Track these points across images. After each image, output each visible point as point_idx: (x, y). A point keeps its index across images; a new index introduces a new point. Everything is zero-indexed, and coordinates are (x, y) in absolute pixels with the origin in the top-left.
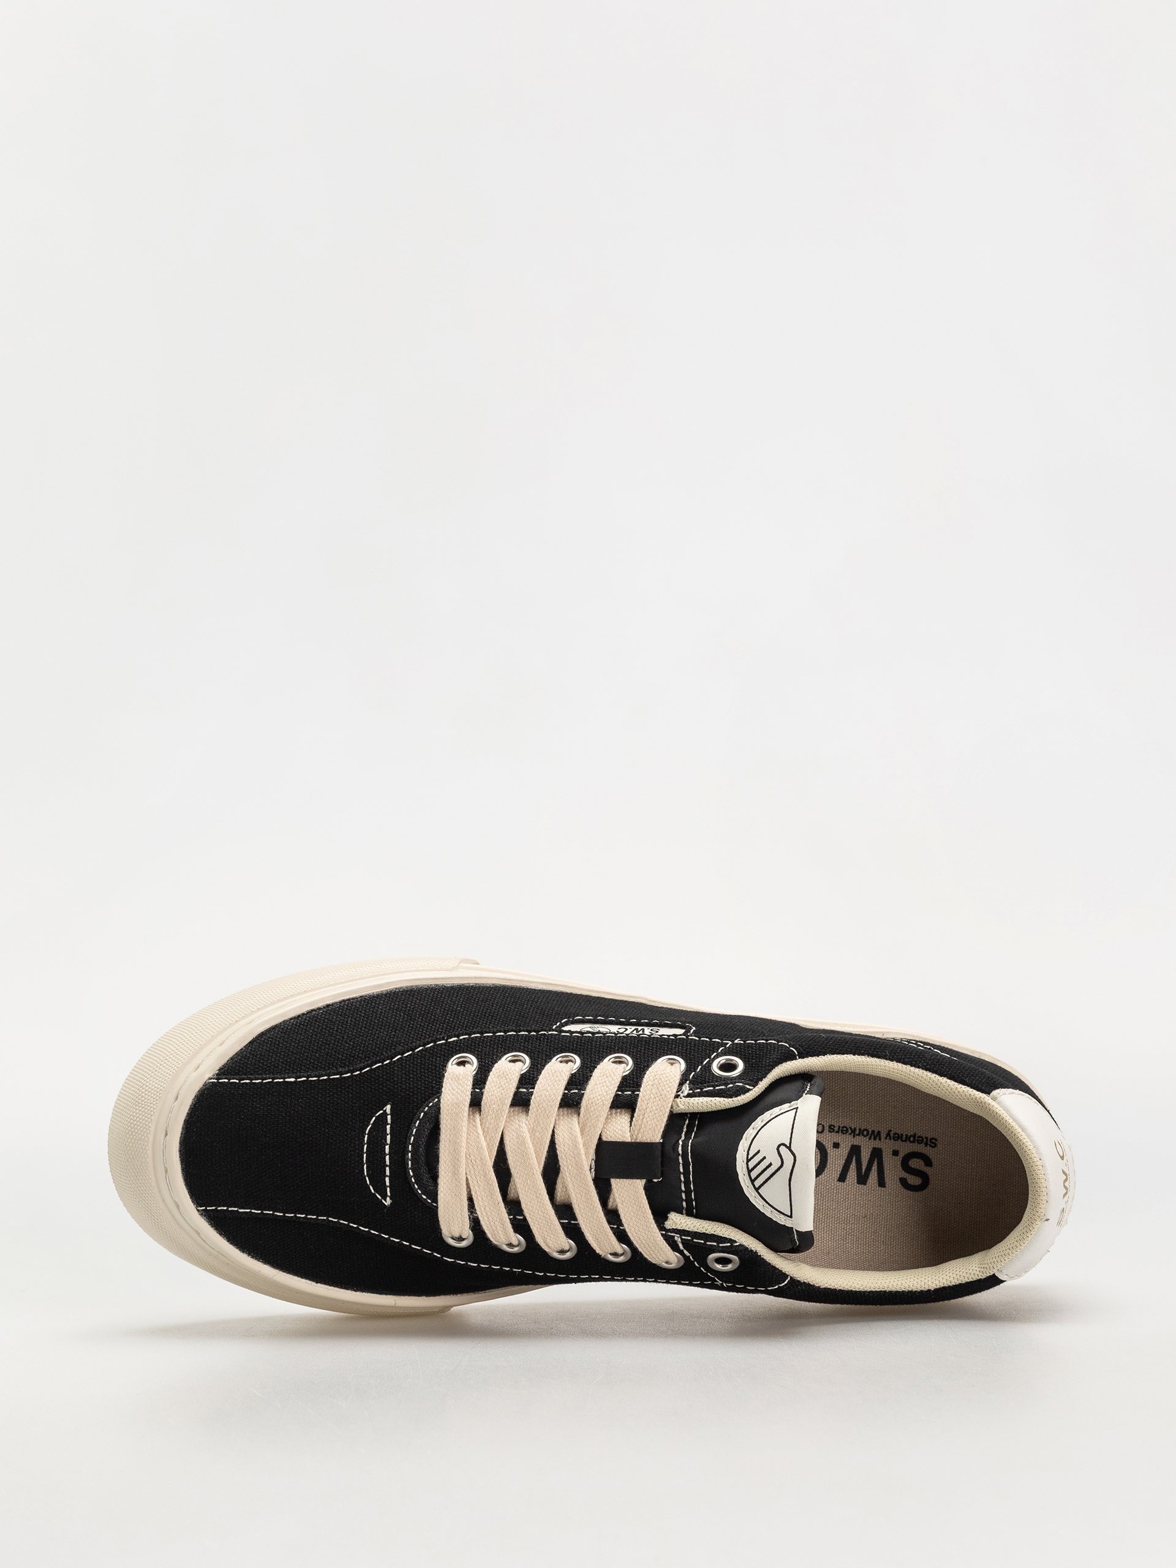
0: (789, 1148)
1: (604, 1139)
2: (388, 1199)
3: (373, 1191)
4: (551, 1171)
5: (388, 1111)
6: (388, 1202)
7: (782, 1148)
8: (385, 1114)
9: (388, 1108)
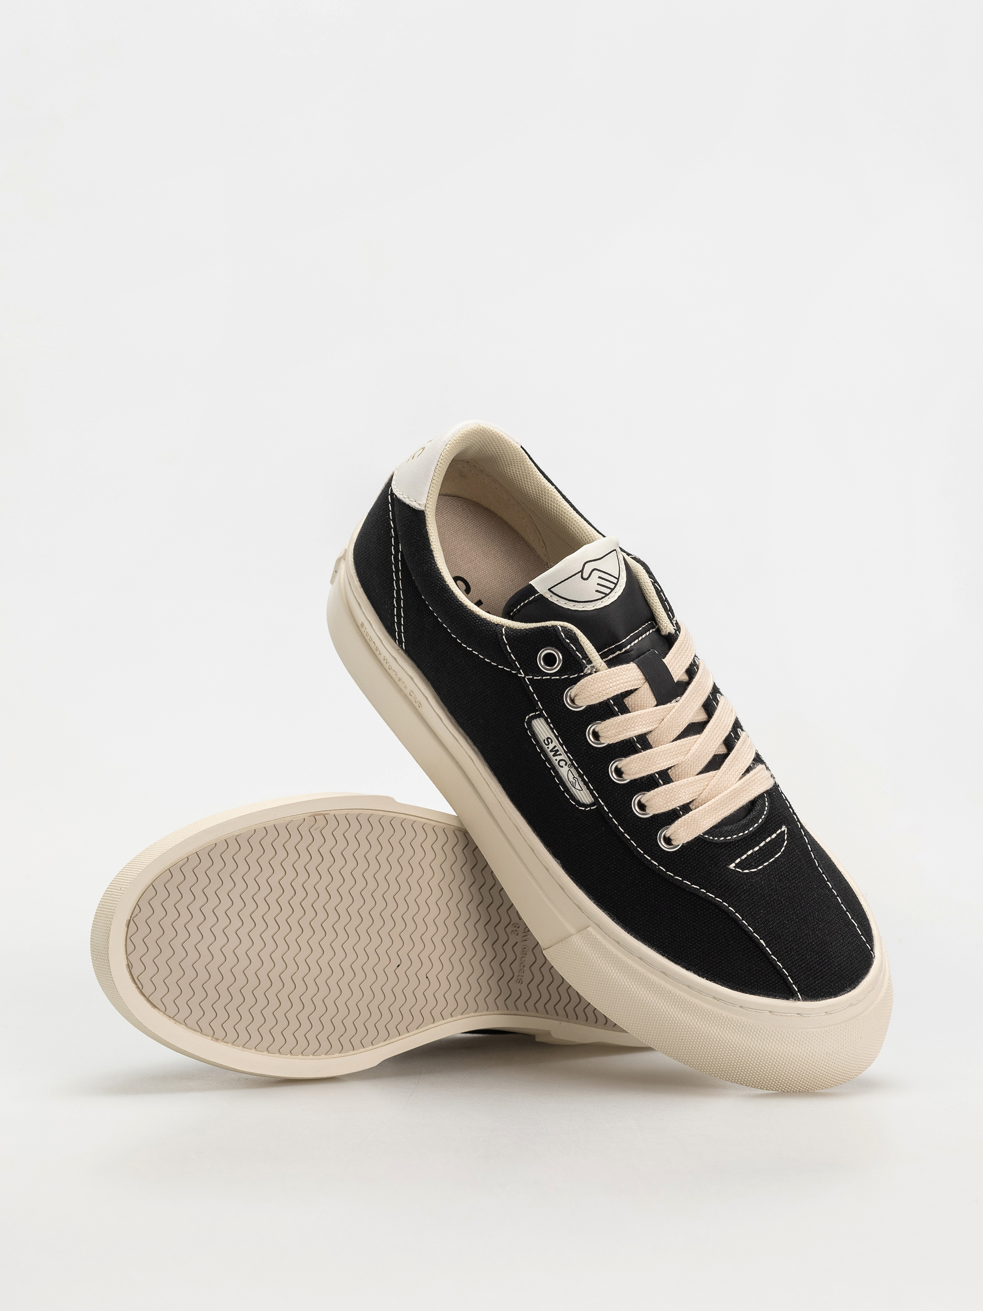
0: (582, 571)
1: (656, 703)
2: (783, 829)
3: (786, 842)
4: (695, 728)
5: (733, 865)
6: (784, 828)
7: (585, 576)
8: (737, 866)
9: (732, 866)
